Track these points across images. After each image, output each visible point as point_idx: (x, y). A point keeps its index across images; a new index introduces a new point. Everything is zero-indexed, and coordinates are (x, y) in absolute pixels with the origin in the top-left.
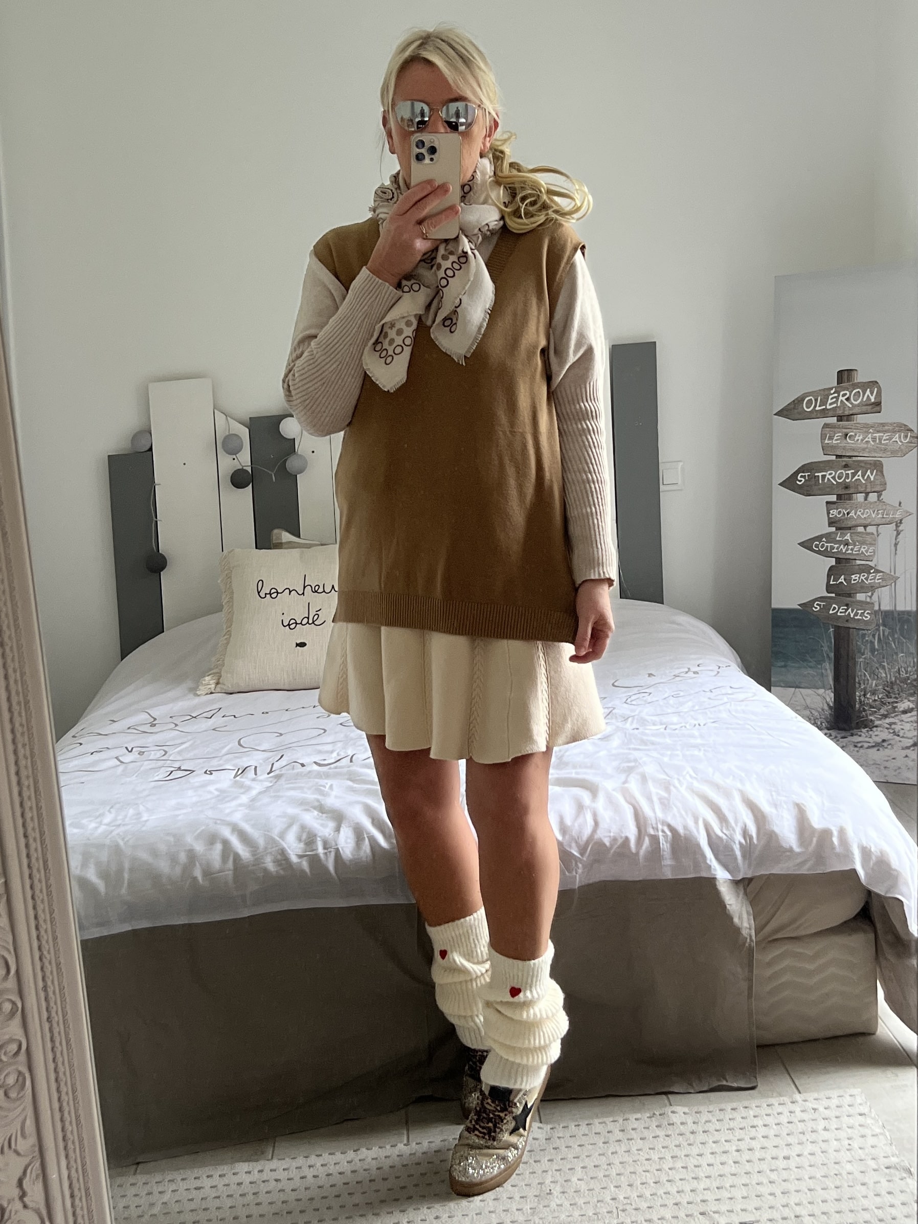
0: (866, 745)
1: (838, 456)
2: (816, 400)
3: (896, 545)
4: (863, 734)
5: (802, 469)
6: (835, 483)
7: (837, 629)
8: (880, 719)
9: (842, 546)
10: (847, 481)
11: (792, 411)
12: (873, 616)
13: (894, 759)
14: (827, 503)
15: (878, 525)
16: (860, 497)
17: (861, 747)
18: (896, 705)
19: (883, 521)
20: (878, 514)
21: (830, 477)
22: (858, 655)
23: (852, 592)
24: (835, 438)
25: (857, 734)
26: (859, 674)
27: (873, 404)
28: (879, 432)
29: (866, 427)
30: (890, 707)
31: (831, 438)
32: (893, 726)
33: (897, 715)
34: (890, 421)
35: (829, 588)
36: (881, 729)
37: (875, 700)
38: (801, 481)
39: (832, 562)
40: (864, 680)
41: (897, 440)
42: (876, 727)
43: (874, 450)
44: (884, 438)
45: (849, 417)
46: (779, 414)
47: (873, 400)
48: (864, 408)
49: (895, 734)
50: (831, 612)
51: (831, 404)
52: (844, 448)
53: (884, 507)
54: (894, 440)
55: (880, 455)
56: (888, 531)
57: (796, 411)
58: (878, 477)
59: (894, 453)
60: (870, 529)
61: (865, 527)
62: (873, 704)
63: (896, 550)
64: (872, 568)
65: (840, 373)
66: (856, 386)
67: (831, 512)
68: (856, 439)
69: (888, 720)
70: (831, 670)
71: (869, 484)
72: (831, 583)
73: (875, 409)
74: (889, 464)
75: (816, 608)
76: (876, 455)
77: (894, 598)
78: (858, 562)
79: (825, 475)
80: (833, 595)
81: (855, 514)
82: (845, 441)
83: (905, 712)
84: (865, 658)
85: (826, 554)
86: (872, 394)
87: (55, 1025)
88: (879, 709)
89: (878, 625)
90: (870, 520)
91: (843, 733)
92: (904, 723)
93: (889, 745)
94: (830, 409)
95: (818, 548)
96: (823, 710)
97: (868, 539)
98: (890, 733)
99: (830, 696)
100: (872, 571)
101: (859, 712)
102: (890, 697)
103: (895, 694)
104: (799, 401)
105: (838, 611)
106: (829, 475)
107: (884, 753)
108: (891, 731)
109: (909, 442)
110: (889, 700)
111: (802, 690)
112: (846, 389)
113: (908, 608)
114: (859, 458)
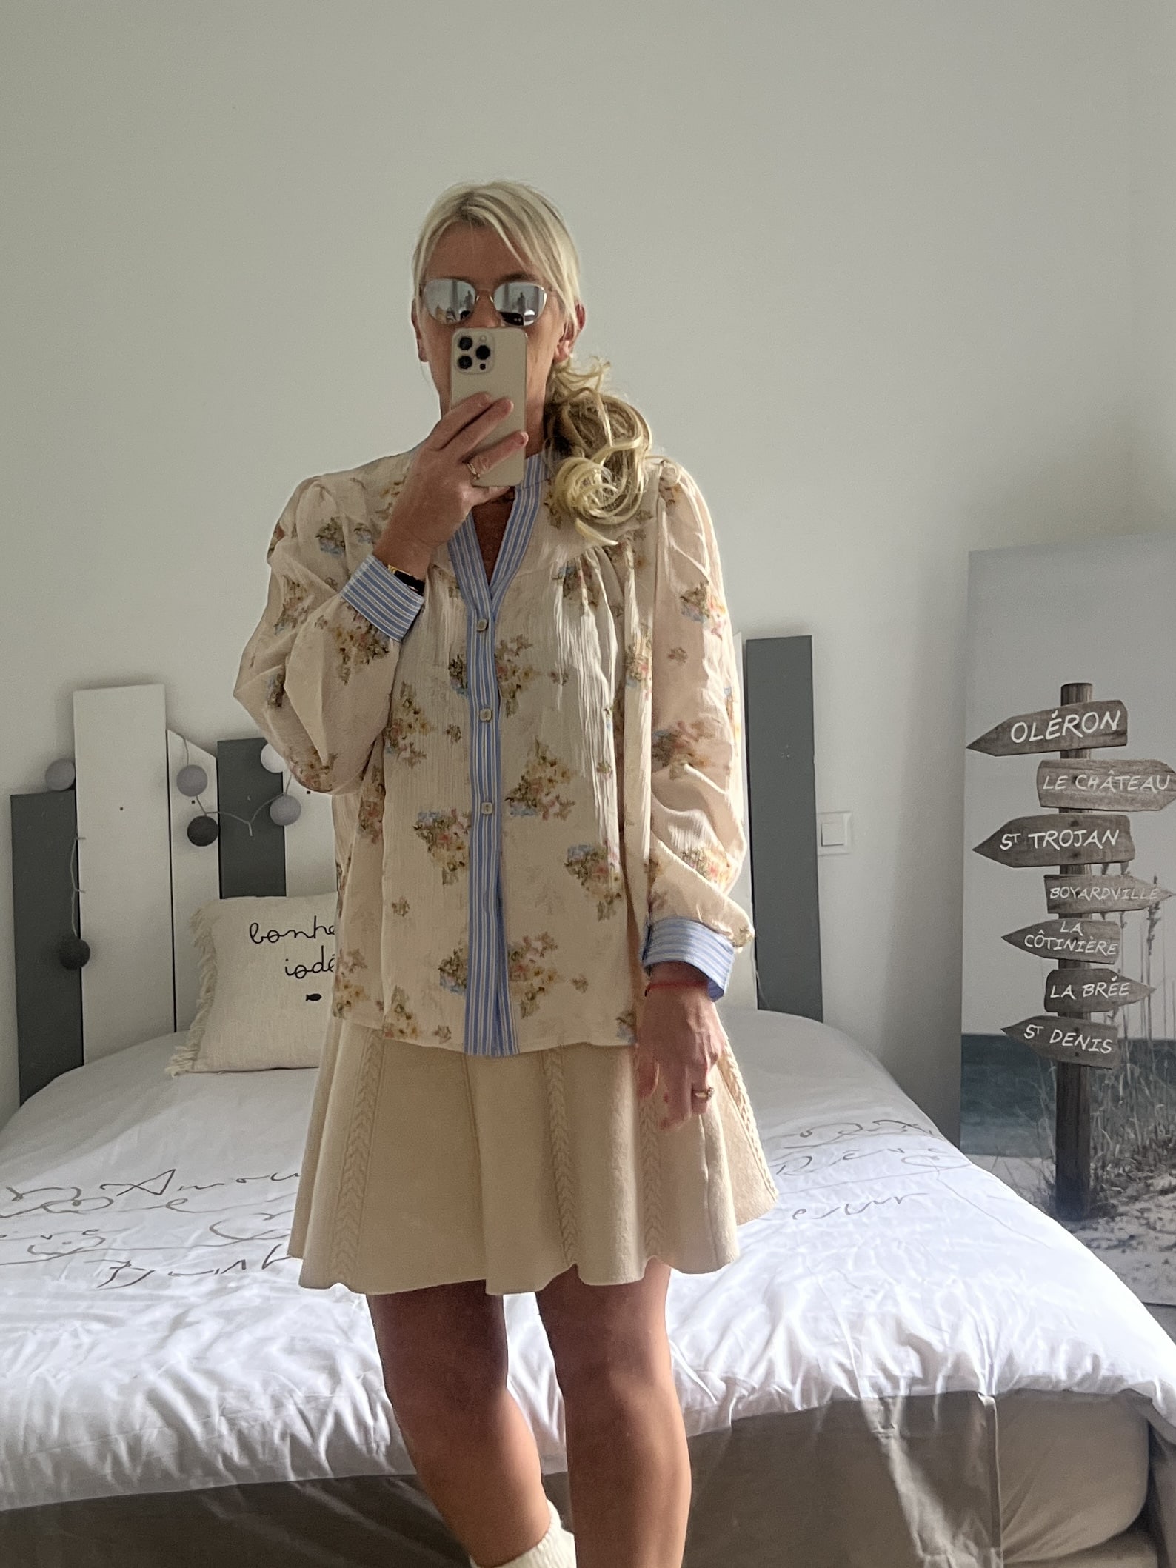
0: (1104, 1244)
1: (1062, 809)
2: (1030, 728)
3: (1150, 940)
4: (1100, 1227)
5: (1007, 829)
6: (1058, 848)
7: (1063, 1067)
8: (1126, 1204)
9: (1068, 942)
10: (1076, 845)
11: (993, 743)
12: (1116, 1048)
13: (1147, 1266)
14: (1047, 877)
15: (1123, 911)
16: (1096, 869)
18: (1150, 1181)
19: (1131, 905)
20: (1122, 895)
21: (1050, 839)
22: (1093, 1106)
23: (1085, 1010)
24: (1059, 782)
25: (1091, 1228)
26: (1095, 1134)
27: (1115, 732)
28: (1123, 773)
29: (1104, 769)
30: (1142, 1185)
31: (1052, 782)
32: (1146, 1215)
33: (1151, 1198)
34: (1139, 758)
35: (1049, 1003)
36: (1128, 1218)
37: (1119, 1175)
38: (1006, 844)
39: (1054, 964)
40: (1102, 1144)
41: (1151, 786)
42: (1122, 1215)
43: (1117, 802)
44: (1131, 783)
45: (1078, 752)
46: (975, 746)
47: (1114, 727)
48: (1102, 740)
49: (1147, 1225)
50: (1052, 1041)
51: (1052, 733)
52: (1072, 798)
53: (1132, 885)
54: (1145, 785)
55: (1123, 808)
56: (1136, 920)
57: (1000, 742)
58: (1123, 840)
59: (1147, 805)
60: (1110, 917)
61: (1103, 913)
62: (1116, 1181)
63: (1150, 948)
64: (1113, 974)
65: (1066, 688)
66: (1089, 707)
67: (1052, 890)
68: (1090, 784)
69: (1138, 1205)
71: (1108, 852)
72: (1052, 996)
73: (1117, 741)
74: (1139, 821)
75: (1030, 1034)
76: (1119, 808)
77: (1147, 1020)
78: (1093, 966)
79: (1043, 837)
80: (1055, 1014)
81: (1089, 895)
82: (1073, 787)
83: (1164, 1192)
84: (1104, 1112)
85: (1045, 953)
86: (1113, 719)
88: (1125, 1189)
89: (1123, 1061)
90: (1110, 904)
91: (1072, 1226)
92: (1162, 1210)
93: (1139, 1244)
94: (1052, 740)
95: (1033, 944)
96: (1039, 1189)
97: (1108, 930)
98: (1141, 1225)
99: (1050, 1169)
100: (1114, 979)
101: (1095, 1192)
102: (1139, 1169)
103: (1150, 1166)
104: (1004, 728)
105: (1062, 1038)
106: (1049, 837)
107: (1131, 1257)
108: (1144, 1222)
109: (1169, 790)
110: (1140, 1174)
111: (1006, 1159)
112: (1074, 711)
113: (1170, 1036)
114: (1094, 813)
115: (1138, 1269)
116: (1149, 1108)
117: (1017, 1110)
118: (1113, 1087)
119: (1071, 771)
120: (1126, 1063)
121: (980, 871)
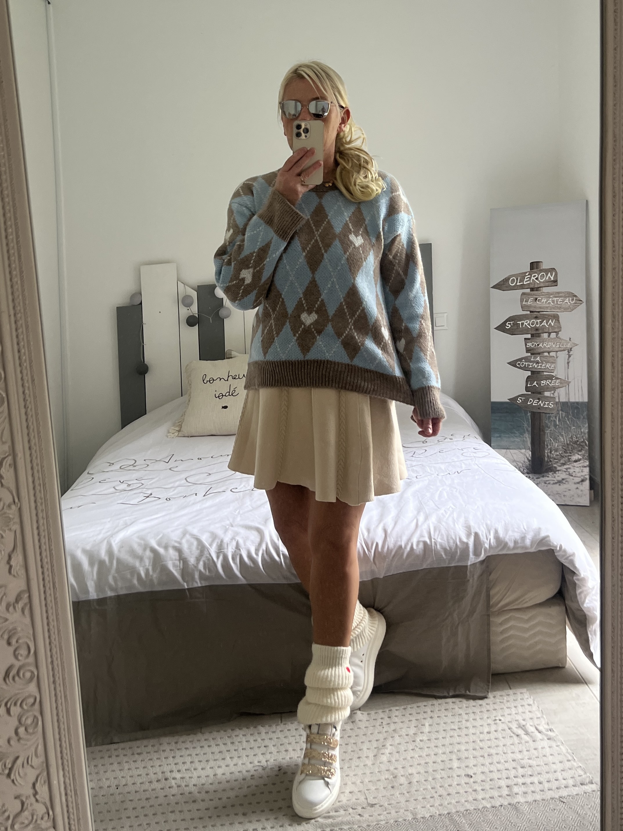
0: (552, 482)
1: (531, 312)
2: (517, 279)
3: (568, 363)
4: (550, 476)
5: (509, 320)
6: (530, 327)
7: (533, 414)
8: (560, 466)
9: (535, 364)
10: (537, 326)
11: (503, 286)
12: (555, 405)
13: (570, 490)
14: (525, 339)
15: (557, 352)
16: (545, 335)
17: (549, 483)
18: (570, 457)
19: (560, 349)
20: (556, 345)
21: (526, 324)
23: (542, 391)
24: (530, 301)
25: (546, 476)
26: (547, 439)
27: (553, 281)
28: (556, 297)
29: (548, 295)
30: (567, 459)
31: (526, 301)
32: (569, 470)
33: (571, 464)
34: (563, 291)
35: (527, 389)
36: (561, 472)
37: (557, 455)
38: (508, 326)
39: (529, 373)
40: (550, 443)
41: (568, 302)
42: (558, 471)
43: (554, 308)
44: (560, 301)
45: (537, 289)
46: (494, 287)
47: (552, 279)
48: (547, 284)
50: (529, 403)
51: (526, 281)
52: (535, 307)
53: (560, 341)
54: (565, 302)
55: (557, 311)
56: (562, 356)
57: (505, 286)
58: (556, 324)
59: (566, 309)
60: (552, 354)
61: (549, 353)
62: (556, 457)
63: (568, 366)
64: (553, 376)
65: (532, 264)
66: (542, 271)
67: (528, 344)
68: (543, 301)
69: (566, 467)
71: (550, 328)
72: (529, 386)
73: (553, 284)
74: (563, 316)
75: (519, 401)
76: (555, 311)
77: (568, 394)
78: (545, 373)
79: (524, 323)
80: (530, 393)
82: (536, 303)
83: (576, 461)
85: (525, 369)
86: (552, 275)
87: (57, 686)
88: (560, 460)
89: (558, 410)
90: (551, 349)
91: (537, 476)
92: (575, 468)
93: (567, 481)
94: (526, 285)
95: (520, 365)
96: (524, 462)
97: (551, 360)
99: (529, 454)
100: (554, 379)
101: (548, 462)
102: (566, 453)
103: (570, 451)
104: (506, 280)
105: (533, 402)
106: (526, 323)
107: (563, 487)
108: (568, 473)
109: (574, 303)
110: (566, 455)
111: (511, 451)
112: (536, 273)
113: (577, 400)
114: (544, 313)
115: (565, 491)
116: (569, 428)
119: (535, 296)
121: (497, 337)
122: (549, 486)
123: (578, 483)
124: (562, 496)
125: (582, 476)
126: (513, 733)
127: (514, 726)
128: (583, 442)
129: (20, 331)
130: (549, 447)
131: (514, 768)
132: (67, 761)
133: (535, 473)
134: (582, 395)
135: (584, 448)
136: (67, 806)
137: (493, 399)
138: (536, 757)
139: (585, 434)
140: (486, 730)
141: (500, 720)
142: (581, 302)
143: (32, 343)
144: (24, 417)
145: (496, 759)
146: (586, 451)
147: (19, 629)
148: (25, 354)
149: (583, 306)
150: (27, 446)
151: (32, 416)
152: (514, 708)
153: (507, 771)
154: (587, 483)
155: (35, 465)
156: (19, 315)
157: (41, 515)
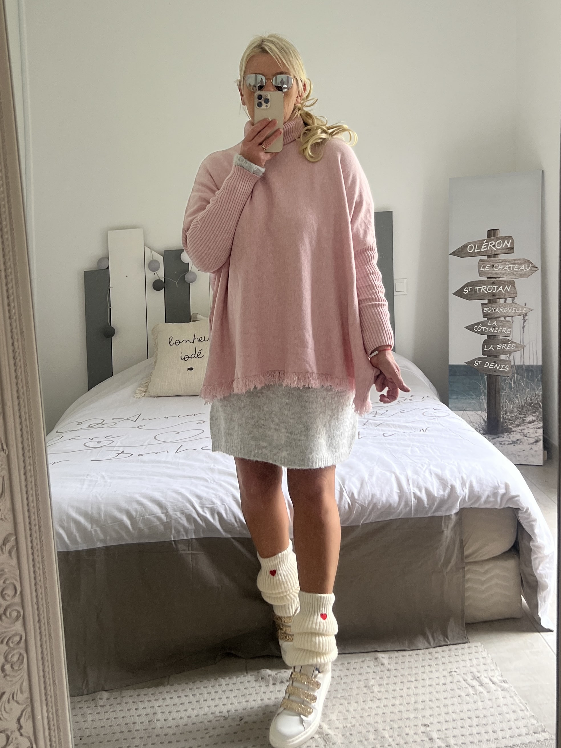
0: (507, 443)
1: (488, 278)
2: (475, 246)
3: (523, 327)
4: (505, 437)
5: (467, 285)
6: (486, 293)
7: (489, 377)
8: (515, 427)
9: (491, 329)
10: (494, 291)
11: (461, 252)
12: (511, 368)
13: (524, 450)
14: (482, 304)
15: (513, 316)
16: (502, 301)
17: (504, 444)
18: (524, 419)
19: (516, 314)
20: (512, 310)
21: (483, 289)
23: (498, 354)
24: (487, 267)
25: (501, 437)
27: (509, 248)
28: (512, 264)
29: (505, 262)
30: (521, 420)
31: (484, 268)
32: (523, 431)
33: (525, 425)
34: (519, 258)
35: (484, 352)
36: (516, 433)
37: (512, 417)
38: (466, 291)
39: (486, 337)
40: (505, 405)
41: (523, 268)
42: (513, 432)
43: (510, 274)
44: (516, 267)
45: (495, 256)
46: (453, 254)
47: (509, 246)
48: (504, 251)
49: (524, 435)
50: (485, 367)
51: (483, 249)
52: (492, 273)
53: (516, 306)
54: (521, 268)
55: (513, 277)
56: (518, 320)
57: (463, 252)
58: (512, 289)
59: (522, 276)
60: (507, 319)
61: (505, 317)
62: (511, 419)
63: (523, 330)
64: (509, 340)
65: (489, 231)
66: (498, 238)
67: (484, 309)
68: (499, 268)
69: (520, 428)
70: (485, 399)
71: (507, 293)
72: (485, 349)
73: (510, 251)
74: (519, 282)
75: (476, 364)
76: (511, 277)
77: (523, 358)
78: (501, 337)
79: (481, 289)
80: (486, 356)
81: (499, 310)
82: (492, 269)
83: (530, 423)
84: (506, 393)
85: (482, 333)
86: (508, 243)
88: (515, 422)
89: (513, 373)
90: (507, 314)
91: (493, 436)
92: (529, 429)
93: (521, 442)
94: (483, 251)
95: (477, 329)
97: (507, 324)
98: (522, 435)
99: (485, 415)
100: (509, 343)
101: (503, 423)
102: (521, 414)
103: (524, 412)
104: (465, 247)
105: (489, 365)
107: (518, 447)
108: (522, 434)
109: (530, 270)
110: (521, 416)
111: (467, 412)
112: (493, 240)
113: (532, 364)
114: (501, 279)
115: (520, 452)
117: (471, 393)
118: (509, 383)
119: (491, 263)
120: (514, 375)
121: (456, 302)
122: (504, 446)
123: (532, 444)
124: (517, 455)
125: (536, 436)
126: (469, 685)
127: (469, 677)
128: (538, 403)
129: (10, 285)
130: (505, 409)
131: (469, 718)
132: (51, 697)
133: (490, 434)
134: (537, 359)
135: (538, 410)
136: (50, 740)
137: (450, 363)
138: (490, 707)
139: (539, 396)
140: (442, 681)
141: (455, 672)
142: (536, 269)
143: (21, 298)
144: (13, 368)
145: (451, 709)
146: (540, 413)
147: (6, 570)
148: (14, 307)
149: (539, 273)
150: (15, 395)
151: (20, 367)
152: (469, 661)
153: (462, 721)
154: (541, 444)
155: (23, 413)
156: (10, 270)
157: (28, 462)
